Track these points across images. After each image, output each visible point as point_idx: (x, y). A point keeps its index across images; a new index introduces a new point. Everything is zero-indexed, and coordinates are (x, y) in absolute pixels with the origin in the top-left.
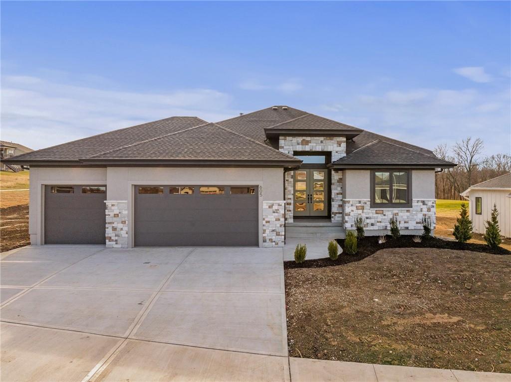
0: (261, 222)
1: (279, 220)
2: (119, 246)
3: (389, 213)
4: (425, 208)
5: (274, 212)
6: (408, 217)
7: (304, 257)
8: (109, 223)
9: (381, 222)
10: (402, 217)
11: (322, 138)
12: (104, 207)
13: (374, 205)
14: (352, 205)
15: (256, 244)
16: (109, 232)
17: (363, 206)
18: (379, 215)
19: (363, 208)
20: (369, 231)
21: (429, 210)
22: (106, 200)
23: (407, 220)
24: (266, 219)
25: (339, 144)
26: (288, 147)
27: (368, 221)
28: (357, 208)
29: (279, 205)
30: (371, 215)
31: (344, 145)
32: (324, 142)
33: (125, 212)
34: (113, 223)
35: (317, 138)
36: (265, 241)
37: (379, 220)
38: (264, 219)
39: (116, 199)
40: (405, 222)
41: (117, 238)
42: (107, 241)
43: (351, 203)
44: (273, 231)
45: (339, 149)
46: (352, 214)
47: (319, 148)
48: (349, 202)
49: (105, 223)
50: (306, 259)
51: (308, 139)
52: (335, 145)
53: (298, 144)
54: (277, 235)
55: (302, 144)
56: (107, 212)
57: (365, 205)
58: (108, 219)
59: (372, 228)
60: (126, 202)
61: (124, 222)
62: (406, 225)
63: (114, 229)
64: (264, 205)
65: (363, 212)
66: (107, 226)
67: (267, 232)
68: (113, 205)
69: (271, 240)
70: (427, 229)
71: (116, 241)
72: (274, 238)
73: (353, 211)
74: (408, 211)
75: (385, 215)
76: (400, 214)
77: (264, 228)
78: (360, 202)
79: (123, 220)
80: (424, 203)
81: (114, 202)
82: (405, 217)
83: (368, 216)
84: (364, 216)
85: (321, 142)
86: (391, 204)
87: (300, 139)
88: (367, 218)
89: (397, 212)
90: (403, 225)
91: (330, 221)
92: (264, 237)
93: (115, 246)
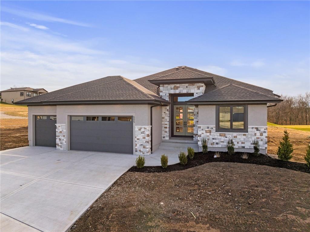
0: (135, 139)
1: (145, 138)
2: (62, 149)
3: (230, 135)
4: (258, 133)
5: (142, 133)
6: (244, 139)
9: (223, 142)
10: (240, 139)
11: (187, 85)
12: (55, 127)
14: (202, 130)
15: (131, 153)
16: (58, 141)
17: (211, 131)
18: (222, 137)
19: (210, 132)
20: (211, 147)
21: (261, 135)
22: (56, 123)
23: (244, 141)
24: (138, 137)
25: (199, 88)
26: (165, 91)
27: (214, 141)
28: (206, 132)
29: (145, 129)
30: (216, 137)
31: (202, 89)
32: (188, 87)
33: (65, 131)
34: (59, 136)
35: (184, 85)
36: (136, 151)
37: (222, 140)
38: (136, 137)
39: (61, 123)
40: (242, 143)
41: (61, 145)
42: (57, 146)
43: (202, 128)
44: (141, 145)
45: (198, 91)
46: (202, 136)
47: (185, 91)
48: (200, 127)
49: (56, 136)
51: (178, 85)
52: (196, 89)
53: (172, 89)
54: (144, 148)
55: (174, 89)
56: (57, 130)
57: (212, 130)
58: (57, 133)
59: (217, 146)
60: (64, 125)
61: (64, 136)
62: (243, 145)
63: (60, 139)
64: (136, 128)
65: (210, 135)
66: (57, 137)
67: (138, 145)
68: (59, 126)
69: (140, 151)
70: (256, 149)
71: (61, 146)
72: (142, 149)
73: (203, 133)
74: (244, 135)
75: (226, 137)
76: (238, 137)
77: (136, 143)
78: (208, 128)
79: (64, 135)
80: (257, 129)
82: (242, 139)
83: (213, 137)
84: (211, 137)
85: (187, 87)
86: (232, 129)
87: (173, 86)
88: (213, 139)
89: (236, 135)
90: (240, 145)
91: (193, 140)
92: (136, 149)
93: (61, 149)
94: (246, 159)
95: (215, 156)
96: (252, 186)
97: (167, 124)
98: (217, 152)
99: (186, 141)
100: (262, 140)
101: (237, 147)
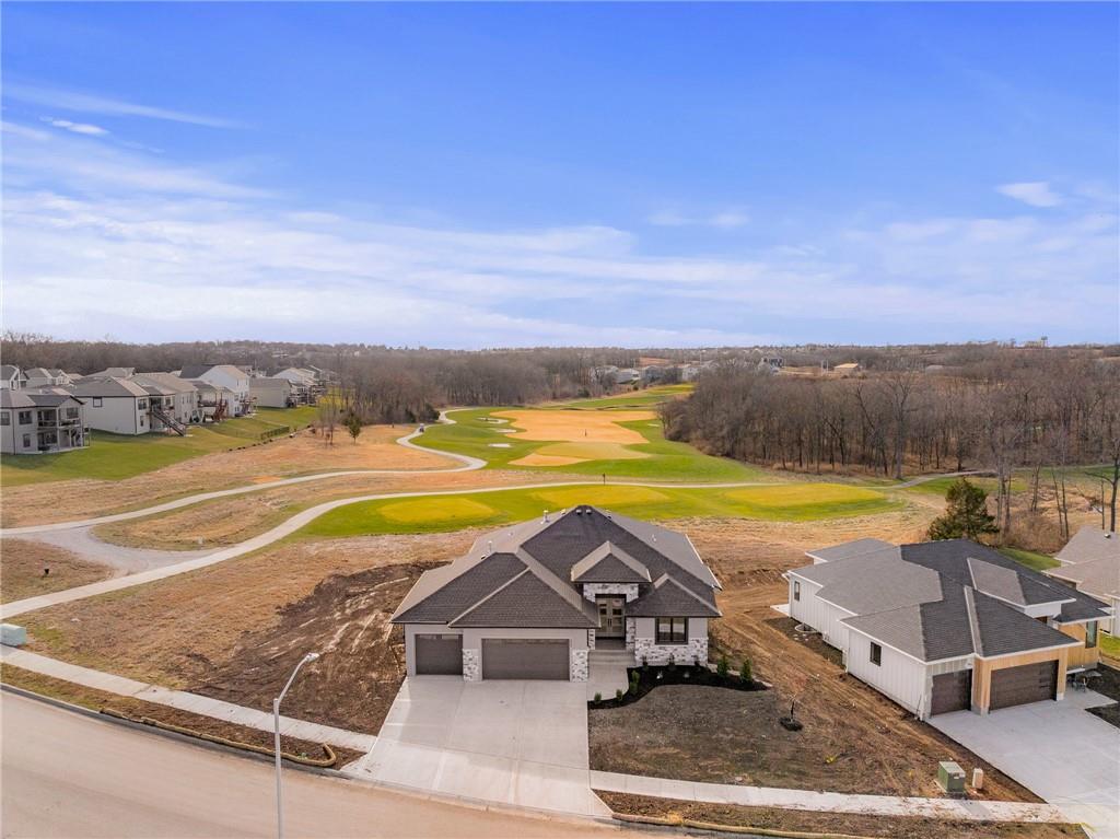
1: (584, 663)
2: (472, 679)
3: (670, 648)
4: (698, 645)
5: (580, 658)
7: (600, 697)
9: (662, 655)
10: (679, 652)
11: (619, 584)
12: (462, 654)
13: (658, 642)
14: (640, 643)
15: (568, 679)
17: (649, 644)
18: (662, 650)
20: (652, 662)
21: (702, 647)
22: (463, 649)
23: (684, 654)
25: (633, 588)
26: (591, 591)
27: (652, 655)
29: (584, 653)
30: (655, 650)
31: (636, 589)
33: (477, 658)
34: (468, 664)
35: (615, 584)
38: (573, 663)
39: (470, 649)
40: (682, 656)
41: (471, 674)
42: (464, 675)
44: (580, 670)
45: (632, 593)
46: (640, 649)
47: (616, 592)
48: (638, 640)
49: (462, 664)
50: (602, 699)
51: (607, 584)
52: (630, 590)
53: (599, 588)
54: (582, 674)
55: (603, 588)
56: (464, 657)
58: (464, 662)
59: (655, 660)
60: (477, 650)
63: (469, 668)
64: (573, 653)
65: (649, 648)
67: (576, 671)
68: (468, 652)
69: (578, 677)
70: (697, 662)
74: (685, 647)
75: (666, 650)
77: (574, 668)
78: (647, 641)
79: (475, 662)
80: (698, 641)
82: (682, 652)
84: (650, 651)
85: (618, 587)
86: (672, 642)
87: (601, 585)
89: (675, 648)
92: (573, 675)
95: (659, 676)
96: (696, 712)
99: (618, 650)
100: (701, 653)
101: (678, 661)
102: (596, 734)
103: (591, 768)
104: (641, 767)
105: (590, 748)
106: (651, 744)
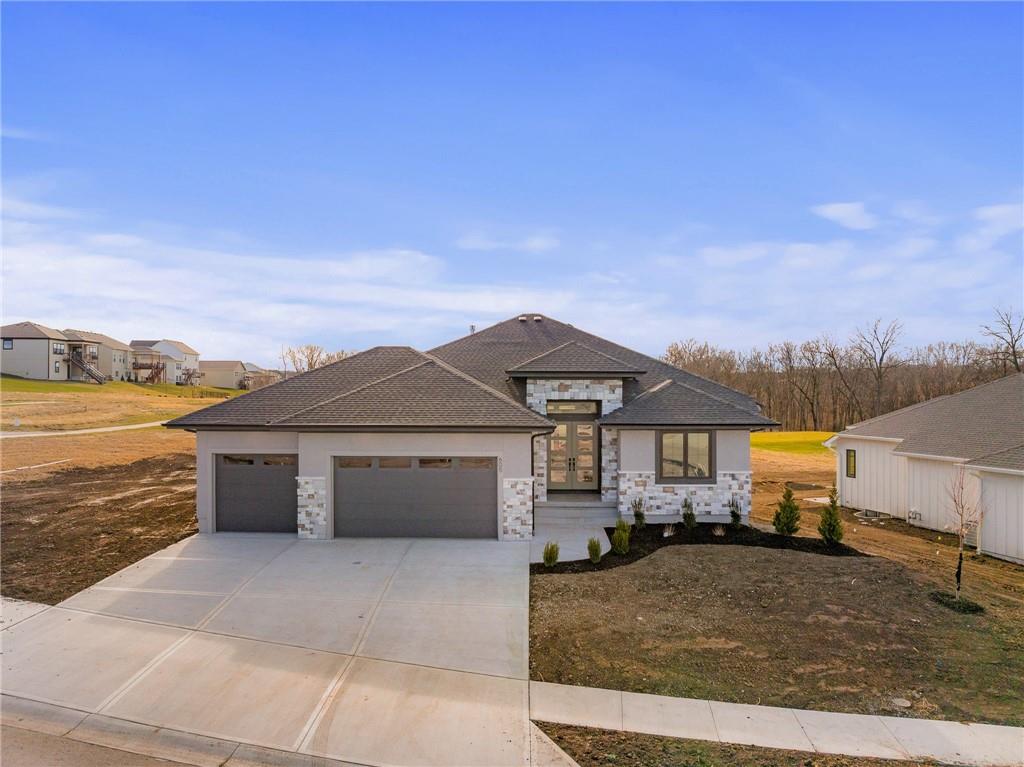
0: (501, 507)
1: (525, 504)
2: (315, 536)
3: (683, 491)
4: (735, 485)
5: (518, 493)
6: (710, 496)
7: (557, 558)
8: (302, 506)
9: (670, 504)
10: (701, 497)
11: (587, 382)
12: (296, 485)
13: (661, 478)
14: (629, 480)
15: (495, 536)
16: (302, 518)
17: (645, 482)
18: (668, 494)
19: (645, 484)
20: (651, 517)
21: (741, 487)
22: (297, 475)
23: (709, 501)
24: (509, 503)
25: (613, 390)
26: (538, 395)
27: (652, 502)
28: (637, 484)
29: (525, 484)
30: (656, 494)
31: (619, 392)
32: (591, 386)
33: (323, 492)
34: (307, 506)
35: (581, 381)
36: (505, 532)
37: (668, 501)
38: (505, 503)
39: (311, 476)
40: (706, 505)
41: (312, 526)
42: (299, 530)
43: (628, 476)
44: (517, 518)
45: (612, 397)
46: (629, 492)
47: (583, 396)
48: (624, 475)
49: (297, 506)
50: (559, 560)
51: (568, 382)
52: (607, 392)
53: (554, 390)
54: (522, 524)
55: (559, 391)
56: (299, 492)
57: (648, 480)
58: (300, 501)
59: (657, 512)
60: (323, 478)
61: (320, 505)
62: (707, 509)
63: (309, 514)
64: (505, 483)
65: (644, 490)
66: (299, 509)
67: (509, 519)
68: (307, 483)
69: (514, 531)
70: (735, 516)
71: (311, 529)
72: (518, 528)
73: (630, 488)
74: (709, 488)
75: (676, 494)
76: (699, 493)
77: (506, 514)
78: (640, 476)
79: (320, 502)
80: (733, 477)
81: (307, 479)
82: (706, 498)
83: (651, 495)
84: (646, 495)
85: (587, 387)
86: (686, 479)
87: (556, 383)
88: (651, 498)
89: (693, 489)
90: (703, 508)
91: (600, 499)
92: (505, 527)
93: (311, 536)
94: (721, 536)
95: (666, 535)
96: (756, 581)
97: (542, 468)
98: (669, 524)
99: (587, 504)
100: (742, 498)
101: (699, 514)
102: (547, 613)
103: (533, 677)
104: (657, 675)
105: (533, 638)
106: (670, 632)
